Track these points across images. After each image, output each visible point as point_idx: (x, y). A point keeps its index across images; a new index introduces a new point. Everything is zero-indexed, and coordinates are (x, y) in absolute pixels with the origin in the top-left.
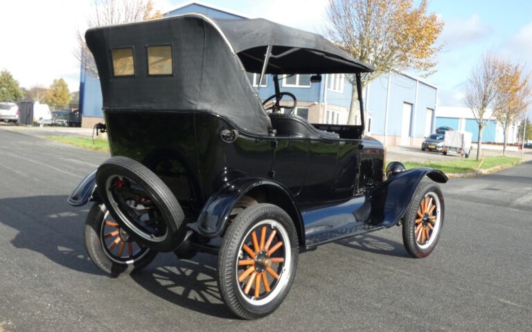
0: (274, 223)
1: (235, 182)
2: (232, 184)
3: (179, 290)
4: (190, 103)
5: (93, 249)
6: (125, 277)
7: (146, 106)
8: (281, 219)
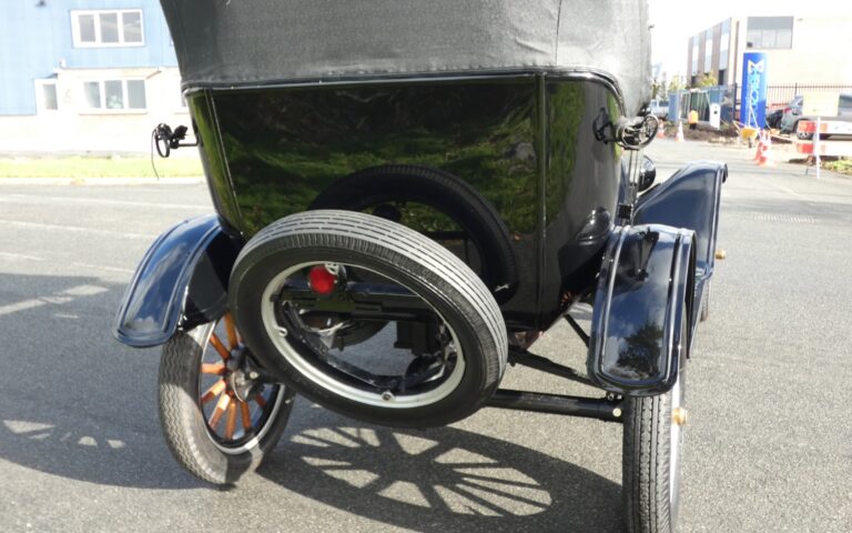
3: (360, 478)
4: (531, 49)
5: (191, 440)
6: (250, 480)
7: (363, 67)
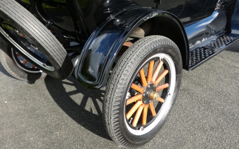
0: (162, 56)
1: (120, 15)
2: (117, 17)
8: (170, 51)
